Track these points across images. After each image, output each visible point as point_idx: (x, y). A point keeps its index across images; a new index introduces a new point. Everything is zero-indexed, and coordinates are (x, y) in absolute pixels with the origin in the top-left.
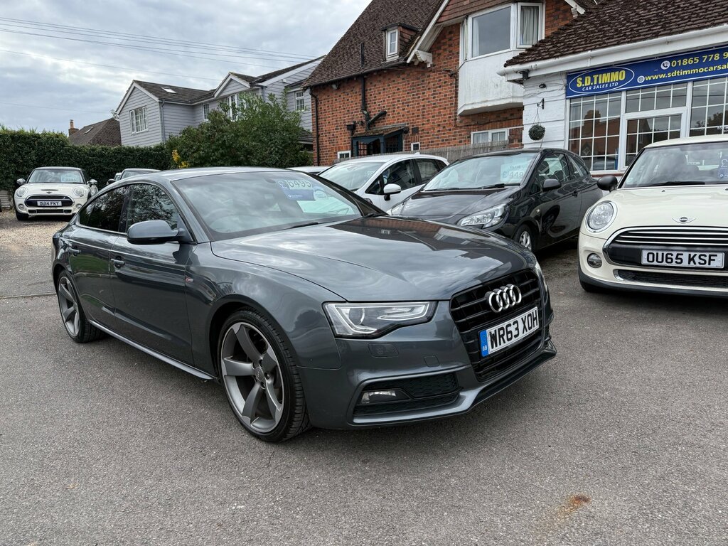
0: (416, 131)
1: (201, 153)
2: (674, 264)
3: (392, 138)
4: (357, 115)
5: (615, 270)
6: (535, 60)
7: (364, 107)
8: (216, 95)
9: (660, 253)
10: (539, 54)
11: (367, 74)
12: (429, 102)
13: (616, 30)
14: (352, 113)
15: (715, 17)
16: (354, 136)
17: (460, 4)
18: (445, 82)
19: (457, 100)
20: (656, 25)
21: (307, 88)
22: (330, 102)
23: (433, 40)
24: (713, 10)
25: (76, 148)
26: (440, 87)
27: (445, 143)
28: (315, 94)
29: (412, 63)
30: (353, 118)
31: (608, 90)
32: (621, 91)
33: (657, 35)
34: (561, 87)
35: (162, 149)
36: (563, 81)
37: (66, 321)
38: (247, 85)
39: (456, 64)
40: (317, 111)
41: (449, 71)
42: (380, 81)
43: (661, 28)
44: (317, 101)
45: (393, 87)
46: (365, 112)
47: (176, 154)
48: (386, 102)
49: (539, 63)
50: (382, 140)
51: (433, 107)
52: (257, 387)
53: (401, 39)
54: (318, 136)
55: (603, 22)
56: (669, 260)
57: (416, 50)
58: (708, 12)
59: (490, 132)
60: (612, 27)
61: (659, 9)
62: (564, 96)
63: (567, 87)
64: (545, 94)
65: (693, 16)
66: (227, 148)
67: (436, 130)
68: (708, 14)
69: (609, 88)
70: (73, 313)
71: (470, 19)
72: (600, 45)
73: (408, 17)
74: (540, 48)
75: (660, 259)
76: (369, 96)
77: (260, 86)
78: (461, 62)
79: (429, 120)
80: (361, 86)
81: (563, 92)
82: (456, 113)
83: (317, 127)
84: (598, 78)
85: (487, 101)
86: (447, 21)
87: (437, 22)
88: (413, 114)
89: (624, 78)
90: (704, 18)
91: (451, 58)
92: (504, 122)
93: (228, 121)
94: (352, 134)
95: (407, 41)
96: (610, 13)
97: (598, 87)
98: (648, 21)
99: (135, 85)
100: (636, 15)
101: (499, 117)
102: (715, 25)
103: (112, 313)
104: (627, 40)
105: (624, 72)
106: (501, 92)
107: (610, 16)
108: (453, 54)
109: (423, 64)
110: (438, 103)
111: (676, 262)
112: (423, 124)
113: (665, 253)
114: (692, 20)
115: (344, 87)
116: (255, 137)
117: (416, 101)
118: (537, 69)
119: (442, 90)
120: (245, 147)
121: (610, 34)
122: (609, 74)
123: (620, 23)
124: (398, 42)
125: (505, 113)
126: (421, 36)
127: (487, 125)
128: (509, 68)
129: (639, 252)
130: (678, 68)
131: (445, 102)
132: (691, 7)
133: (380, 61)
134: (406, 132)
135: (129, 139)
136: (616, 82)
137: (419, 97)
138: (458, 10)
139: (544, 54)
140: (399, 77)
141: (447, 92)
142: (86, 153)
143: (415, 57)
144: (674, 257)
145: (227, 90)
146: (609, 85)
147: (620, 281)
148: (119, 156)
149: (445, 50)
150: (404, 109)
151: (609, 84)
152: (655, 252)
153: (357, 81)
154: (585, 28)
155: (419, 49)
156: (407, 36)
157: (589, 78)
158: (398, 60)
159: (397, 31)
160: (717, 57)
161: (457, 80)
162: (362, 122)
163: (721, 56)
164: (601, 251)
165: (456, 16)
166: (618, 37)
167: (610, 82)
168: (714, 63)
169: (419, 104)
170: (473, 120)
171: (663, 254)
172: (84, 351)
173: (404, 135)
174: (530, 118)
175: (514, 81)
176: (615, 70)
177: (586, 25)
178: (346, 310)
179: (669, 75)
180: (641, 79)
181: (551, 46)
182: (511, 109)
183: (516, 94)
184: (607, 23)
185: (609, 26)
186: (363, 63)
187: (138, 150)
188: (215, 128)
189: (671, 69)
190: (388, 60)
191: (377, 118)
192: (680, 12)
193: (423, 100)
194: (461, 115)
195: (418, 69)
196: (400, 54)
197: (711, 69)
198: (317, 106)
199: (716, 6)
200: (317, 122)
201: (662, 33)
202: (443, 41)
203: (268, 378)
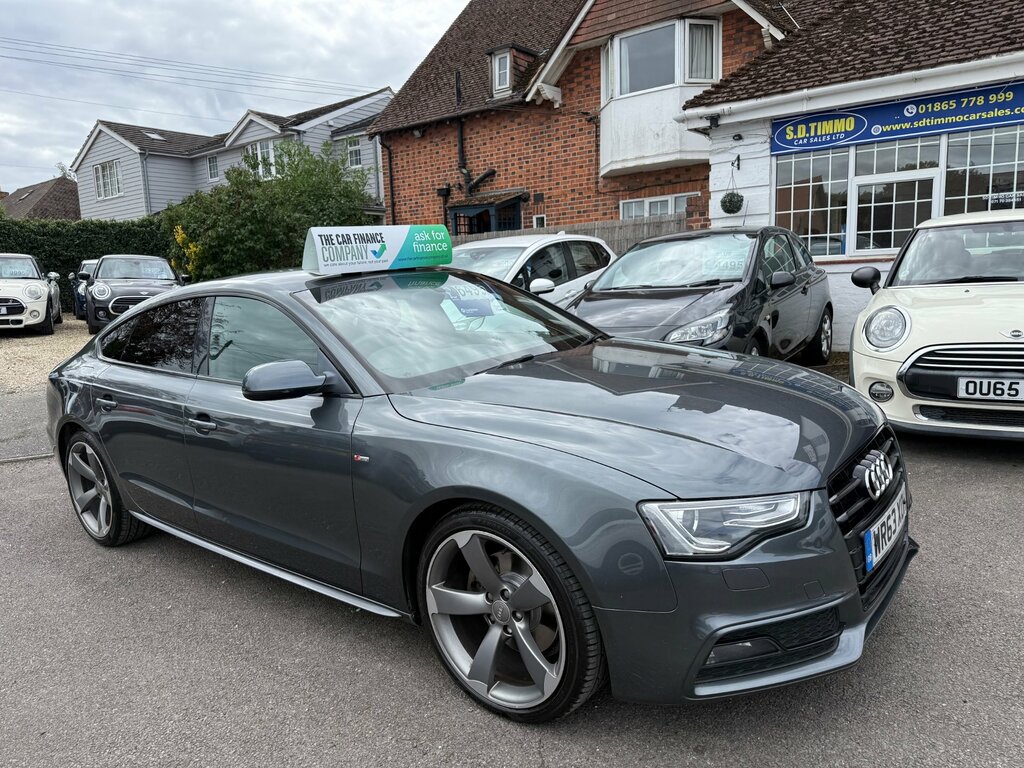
0: (539, 198)
1: (220, 230)
2: (1006, 397)
3: (505, 208)
4: (451, 174)
5: (914, 407)
6: (728, 101)
7: (463, 164)
8: (227, 144)
9: (985, 382)
10: (732, 91)
11: (466, 116)
12: (558, 157)
13: (840, 61)
14: (444, 171)
15: (979, 46)
16: (448, 205)
17: (602, 20)
18: (581, 130)
19: (598, 155)
20: (896, 55)
21: (376, 134)
22: (411, 156)
23: (563, 68)
24: (974, 37)
25: (16, 224)
26: (573, 136)
27: (582, 216)
28: (388, 144)
29: (533, 101)
30: (445, 180)
31: (829, 144)
32: (848, 146)
33: (900, 69)
34: (765, 138)
35: (152, 223)
36: (767, 131)
37: (82, 512)
38: (277, 129)
39: (595, 104)
40: (391, 169)
41: (587, 114)
42: (485, 127)
43: (905, 59)
44: (390, 154)
45: (504, 136)
46: (464, 171)
47: (180, 231)
48: (495, 157)
49: (735, 106)
50: (492, 212)
51: (563, 165)
52: (495, 634)
53: (515, 67)
54: (394, 204)
55: (819, 50)
56: (999, 392)
57: (539, 83)
58: (968, 40)
59: (647, 201)
60: (832, 57)
61: (896, 33)
62: (768, 152)
63: (772, 139)
64: (740, 149)
65: (947, 44)
66: (259, 222)
67: (569, 198)
68: (968, 42)
69: (831, 141)
70: (96, 500)
71: (616, 41)
72: (820, 81)
73: (521, 35)
74: (733, 84)
75: (985, 391)
76: (469, 148)
77: (295, 130)
78: (603, 101)
79: (558, 184)
80: (457, 133)
81: (767, 146)
82: (597, 173)
83: (392, 191)
84: (816, 127)
85: (644, 157)
86: (582, 44)
87: (568, 44)
88: (535, 174)
89: (852, 127)
90: (964, 48)
91: (588, 96)
92: (666, 187)
93: (258, 183)
94: (446, 202)
95: (522, 69)
96: (826, 36)
97: (816, 140)
98: (884, 49)
99: (100, 127)
100: (864, 40)
101: (659, 179)
102: (980, 57)
103: (189, 507)
104: (858, 75)
105: (852, 119)
106: (664, 145)
107: (828, 42)
108: (592, 90)
109: (548, 103)
110: (571, 159)
111: (1009, 394)
112: (550, 189)
113: (993, 381)
114: (947, 49)
115: (431, 134)
116: (297, 206)
117: (539, 156)
118: (731, 114)
119: (576, 141)
120: (284, 221)
121: (832, 67)
122: (831, 122)
123: (844, 51)
124: (511, 71)
125: (667, 173)
126: (547, 63)
127: (643, 191)
128: (690, 112)
129: (954, 381)
130: (927, 115)
131: (582, 158)
132: (941, 32)
133: (484, 98)
134: (526, 200)
135: (94, 209)
136: (841, 133)
137: (543, 151)
138: (599, 27)
139: (740, 92)
140: (512, 121)
141: (584, 143)
142: (32, 231)
143: (538, 92)
144: (1006, 387)
145: (244, 136)
146: (831, 137)
147: (923, 421)
148: (84, 235)
149: (579, 83)
150: (521, 168)
151: (831, 135)
152: (978, 381)
153: (450, 126)
154: (793, 57)
155: (543, 82)
156: (524, 63)
157: (804, 126)
158: (512, 97)
159: (508, 56)
160: (981, 101)
161: (598, 127)
162: (460, 184)
163: (987, 100)
164: (895, 380)
165: (596, 35)
166: (845, 71)
167: (833, 134)
168: (976, 109)
169: (543, 160)
170: (622, 184)
171: (989, 383)
172: (122, 561)
173: (523, 205)
174: (720, 182)
175: (696, 130)
176: (840, 117)
177: (795, 52)
178: (677, 513)
179: (916, 125)
180: (877, 129)
181: (749, 82)
182: (677, 168)
183: (684, 148)
184: (825, 51)
185: (829, 55)
186: (459, 101)
187: (114, 225)
188: (239, 193)
189: (918, 117)
190: (497, 97)
191: (482, 180)
192: (928, 39)
193: (549, 154)
194: (604, 177)
195: (540, 111)
196: (514, 89)
197: (973, 117)
198: (390, 162)
199: (976, 31)
200: (392, 183)
201: (907, 66)
202: (576, 71)
203: (518, 620)
